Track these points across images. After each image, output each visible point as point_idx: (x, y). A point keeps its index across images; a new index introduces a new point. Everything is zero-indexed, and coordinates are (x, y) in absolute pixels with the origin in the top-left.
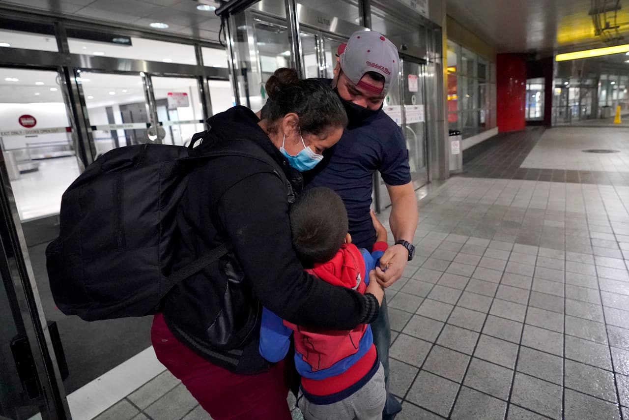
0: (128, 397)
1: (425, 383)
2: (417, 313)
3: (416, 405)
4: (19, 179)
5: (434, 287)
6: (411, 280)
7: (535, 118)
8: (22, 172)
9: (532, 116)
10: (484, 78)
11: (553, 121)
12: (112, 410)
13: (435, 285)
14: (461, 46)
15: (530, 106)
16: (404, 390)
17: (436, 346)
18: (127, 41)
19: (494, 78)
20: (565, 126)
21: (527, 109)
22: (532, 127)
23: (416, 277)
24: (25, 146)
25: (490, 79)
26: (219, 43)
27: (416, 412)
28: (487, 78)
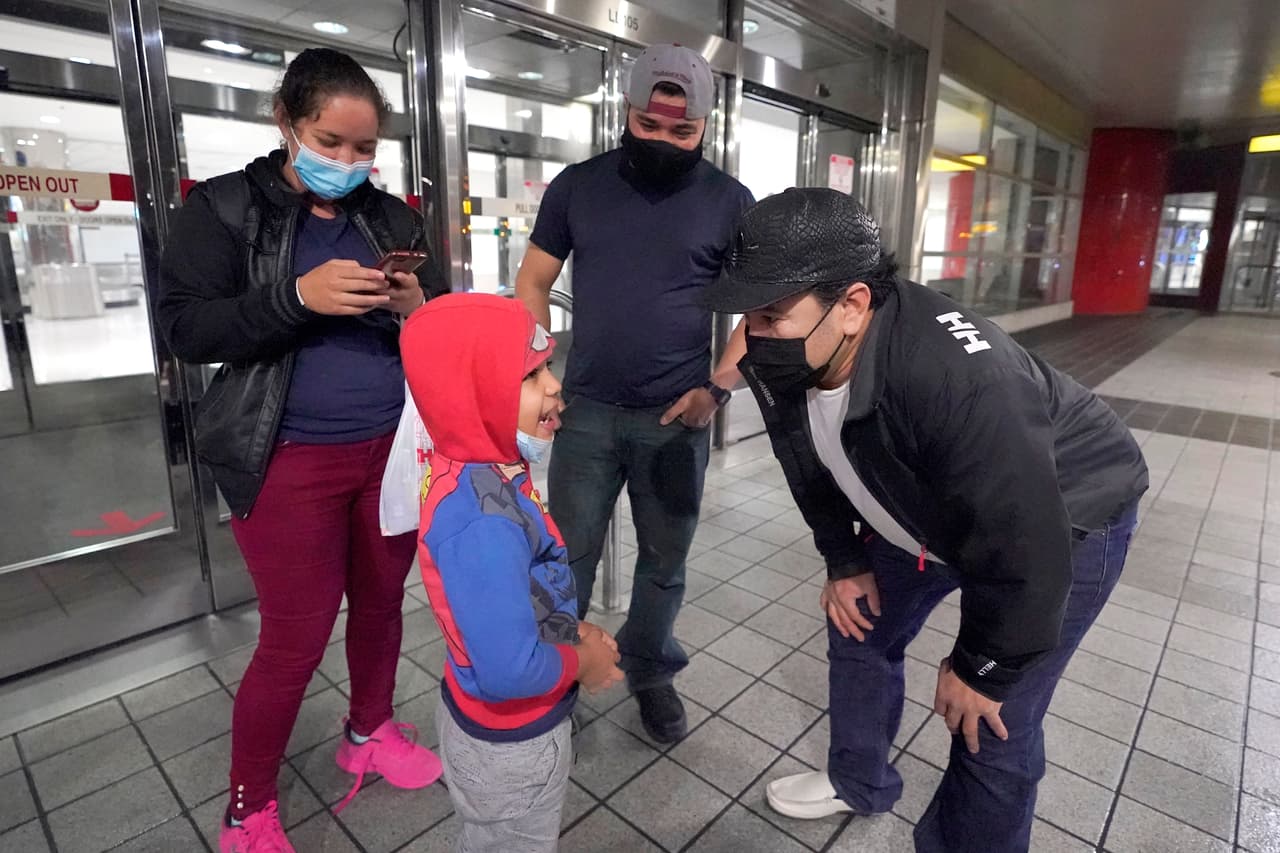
0: (123, 697)
1: (660, 783)
2: (706, 650)
3: (622, 818)
4: (102, 316)
5: (769, 605)
6: (725, 585)
7: (1184, 289)
8: (109, 305)
9: (1175, 283)
10: (1052, 183)
11: (1224, 300)
12: (89, 711)
13: (772, 602)
14: (995, 102)
15: (1170, 260)
16: (612, 785)
17: (717, 718)
18: (277, 58)
19: (1078, 184)
20: (1251, 315)
21: (1161, 265)
22: (1164, 310)
23: (740, 582)
24: (123, 259)
25: (1067, 187)
26: (394, 57)
27: (617, 830)
28: (1060, 183)
